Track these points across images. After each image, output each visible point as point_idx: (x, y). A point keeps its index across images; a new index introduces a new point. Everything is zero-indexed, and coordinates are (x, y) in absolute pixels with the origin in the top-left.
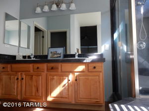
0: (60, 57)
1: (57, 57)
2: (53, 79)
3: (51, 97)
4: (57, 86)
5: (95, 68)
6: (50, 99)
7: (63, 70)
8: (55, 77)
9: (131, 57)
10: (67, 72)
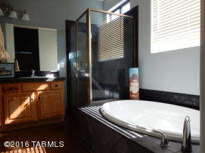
0: (10, 75)
1: (7, 75)
2: (12, 100)
3: (10, 119)
4: (17, 107)
5: (57, 86)
6: (8, 121)
7: (24, 90)
8: (15, 98)
9: (87, 75)
10: (29, 91)
